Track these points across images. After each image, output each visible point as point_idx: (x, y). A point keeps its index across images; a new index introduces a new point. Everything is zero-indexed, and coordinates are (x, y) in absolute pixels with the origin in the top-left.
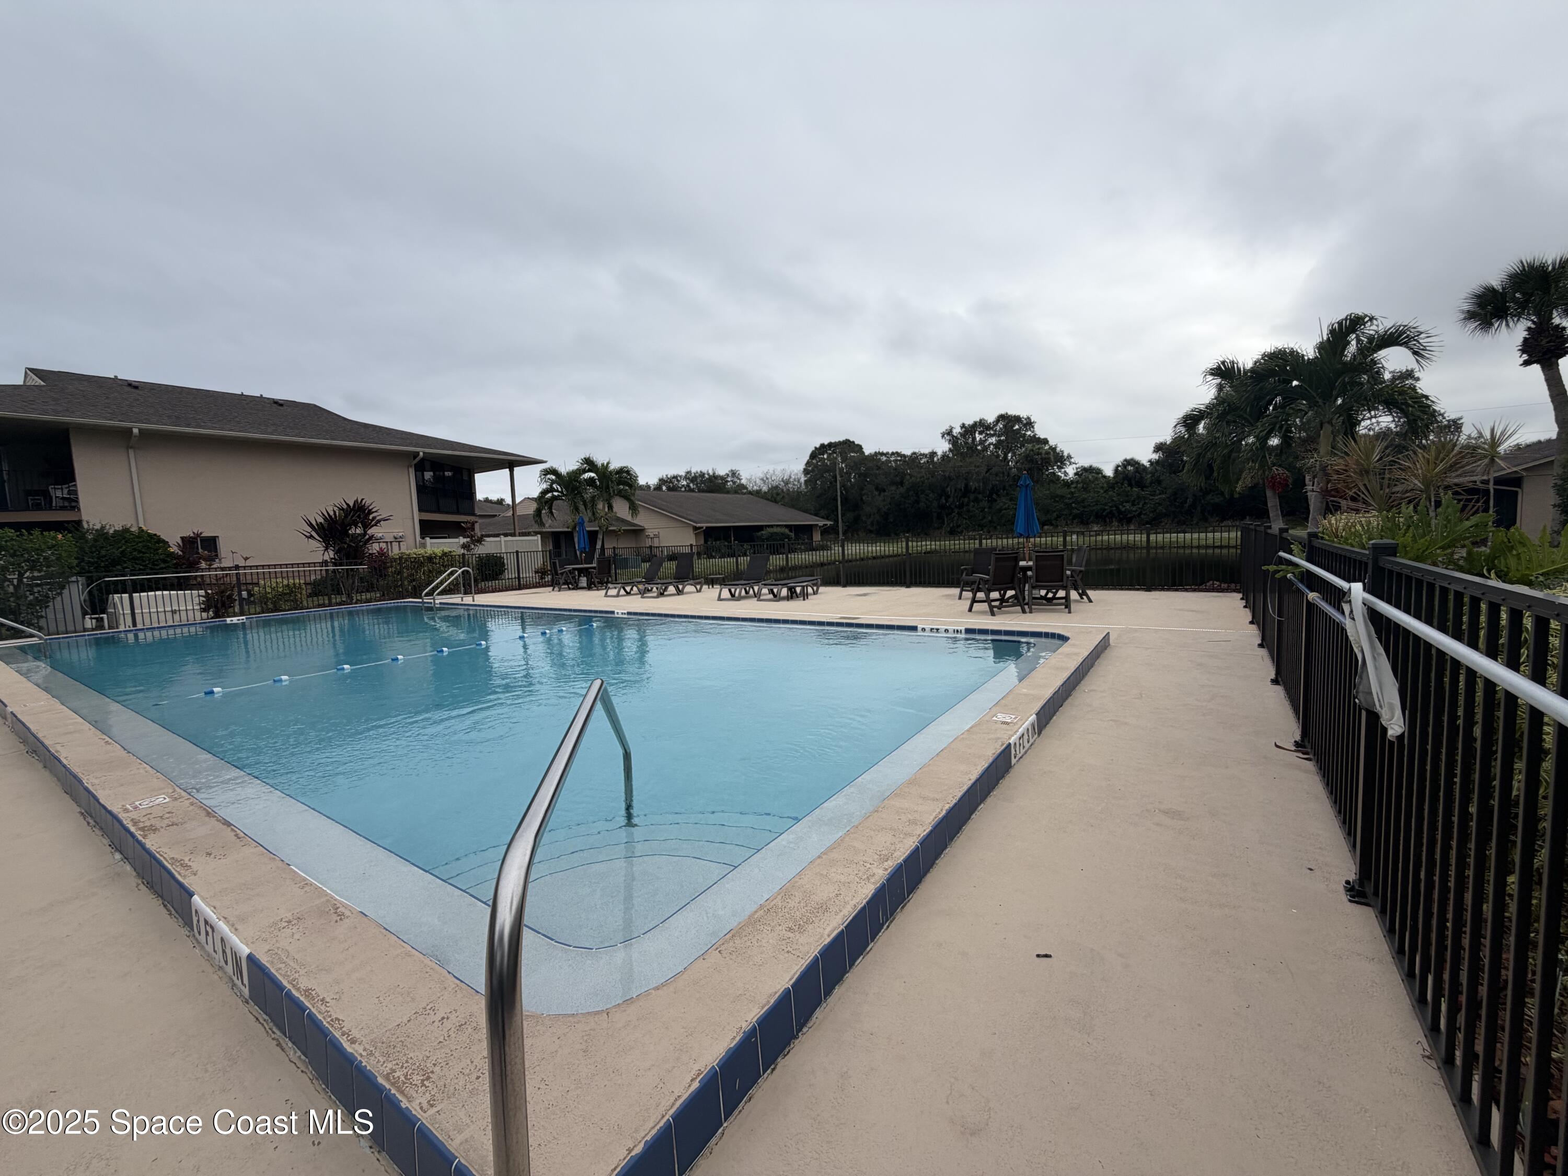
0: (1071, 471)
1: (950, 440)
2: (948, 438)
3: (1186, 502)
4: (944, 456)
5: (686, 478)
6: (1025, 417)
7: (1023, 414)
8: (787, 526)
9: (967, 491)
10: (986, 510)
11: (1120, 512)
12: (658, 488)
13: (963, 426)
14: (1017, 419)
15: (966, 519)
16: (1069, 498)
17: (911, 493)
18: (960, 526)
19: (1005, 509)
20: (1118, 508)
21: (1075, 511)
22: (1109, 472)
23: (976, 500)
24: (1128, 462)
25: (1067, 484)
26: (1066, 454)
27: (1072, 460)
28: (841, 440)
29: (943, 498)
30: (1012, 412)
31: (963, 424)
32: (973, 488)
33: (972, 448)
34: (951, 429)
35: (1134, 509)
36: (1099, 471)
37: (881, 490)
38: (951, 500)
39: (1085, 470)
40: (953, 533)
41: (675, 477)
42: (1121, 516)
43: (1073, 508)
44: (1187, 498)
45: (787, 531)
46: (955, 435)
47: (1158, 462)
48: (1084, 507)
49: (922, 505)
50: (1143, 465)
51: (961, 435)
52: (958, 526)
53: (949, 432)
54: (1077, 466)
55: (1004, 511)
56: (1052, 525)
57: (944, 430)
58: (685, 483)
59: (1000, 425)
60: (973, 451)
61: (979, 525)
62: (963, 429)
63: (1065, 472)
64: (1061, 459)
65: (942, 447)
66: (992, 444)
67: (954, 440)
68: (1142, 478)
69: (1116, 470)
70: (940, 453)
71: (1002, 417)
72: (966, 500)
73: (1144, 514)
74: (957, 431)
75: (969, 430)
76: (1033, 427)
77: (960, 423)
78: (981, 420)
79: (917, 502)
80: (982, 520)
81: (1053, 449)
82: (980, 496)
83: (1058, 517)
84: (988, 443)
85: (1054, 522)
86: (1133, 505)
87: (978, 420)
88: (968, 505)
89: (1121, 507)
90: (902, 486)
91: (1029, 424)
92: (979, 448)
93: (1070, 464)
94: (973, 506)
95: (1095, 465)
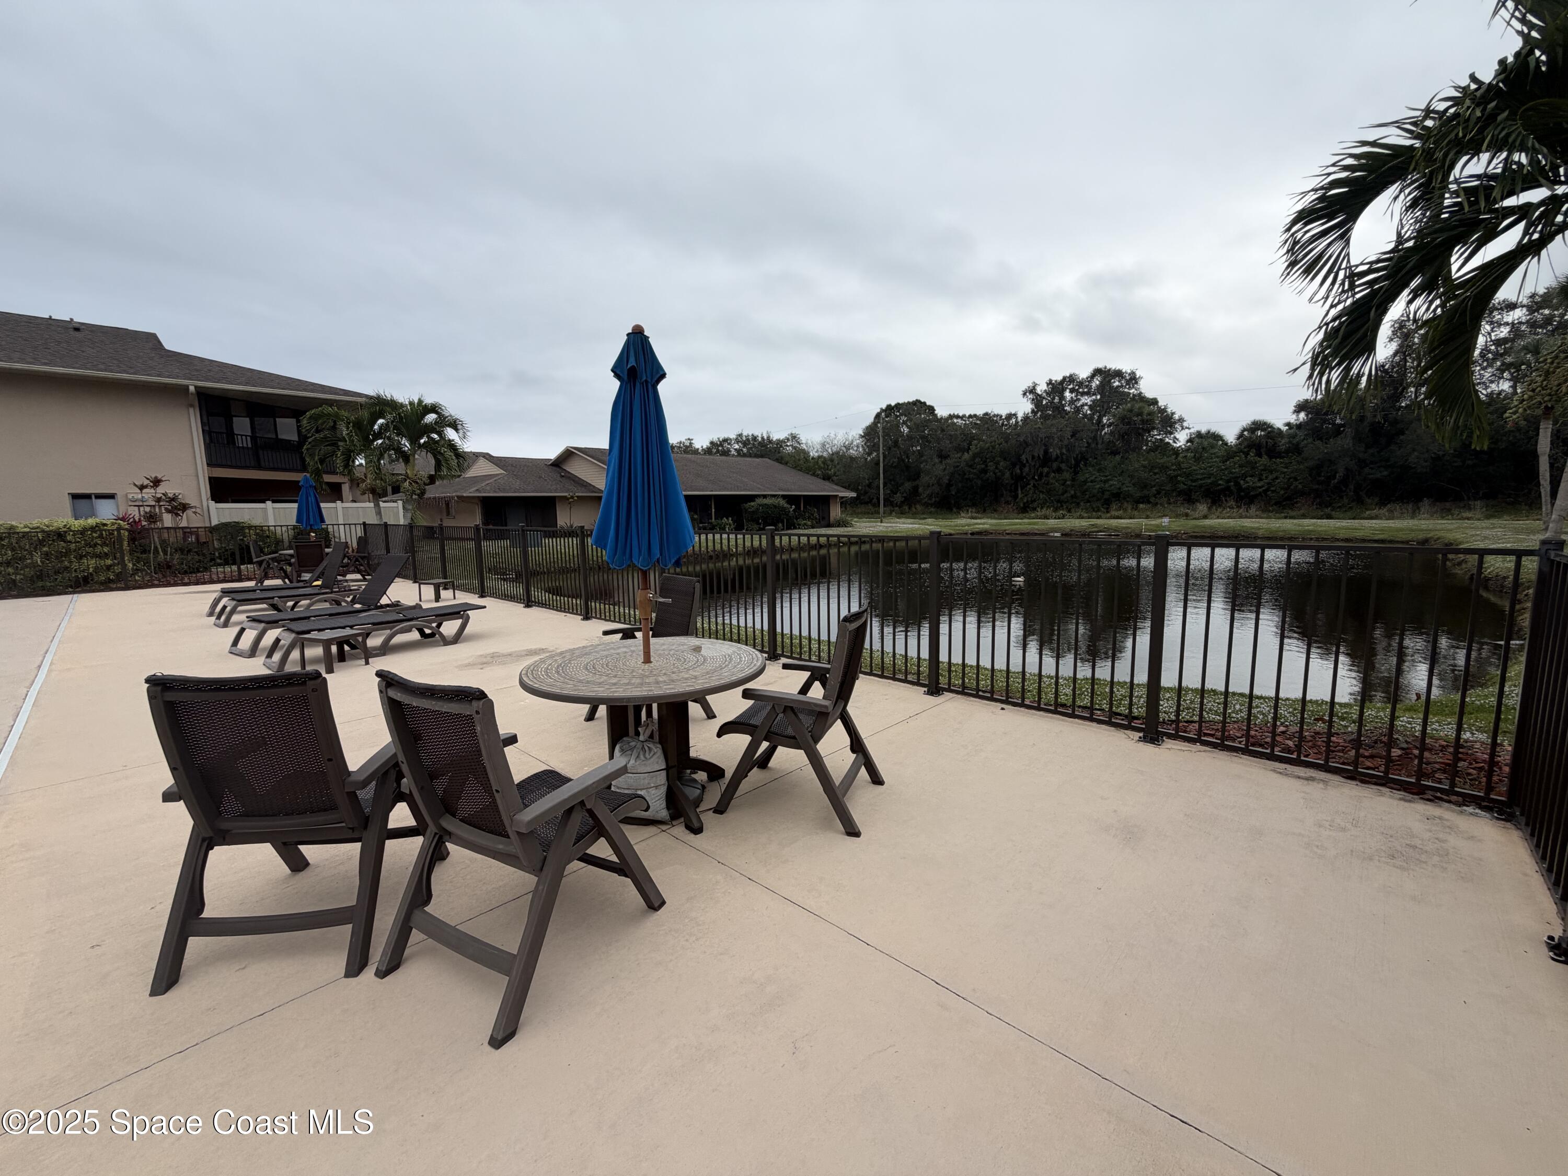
0: (1181, 438)
1: (1033, 400)
2: (1031, 396)
3: (1335, 477)
4: (1026, 418)
5: (737, 441)
6: (1129, 371)
7: (1126, 368)
8: (784, 497)
9: (1046, 460)
10: (1068, 483)
11: (1240, 489)
12: (708, 451)
13: (1050, 383)
14: (1119, 374)
15: (1043, 492)
16: (1174, 470)
17: (977, 460)
18: (1035, 501)
19: (1092, 482)
20: (1237, 484)
21: (1182, 486)
22: (1231, 437)
23: (1059, 470)
24: (1257, 426)
25: (1176, 452)
26: (1176, 417)
27: (1185, 424)
28: (911, 400)
29: (1018, 467)
30: (1113, 365)
31: (1051, 381)
32: (1054, 455)
33: (1059, 409)
34: (1035, 385)
35: (1259, 484)
36: (1216, 437)
37: (943, 456)
38: (1026, 469)
39: (1199, 435)
40: (1025, 509)
41: (725, 440)
42: (1242, 494)
43: (1179, 482)
44: (1336, 473)
45: (782, 502)
46: (1040, 393)
47: (1299, 426)
48: (1192, 481)
49: (990, 475)
50: (1279, 429)
51: (1047, 393)
52: (1033, 501)
53: (1032, 390)
54: (1192, 430)
55: (1090, 484)
56: (1149, 502)
57: (1024, 387)
58: (737, 447)
59: (1096, 382)
60: (1060, 412)
61: (1058, 501)
62: (1050, 386)
63: (1175, 437)
64: (1169, 422)
65: (1024, 407)
66: (1086, 404)
67: (1037, 400)
68: (1275, 445)
69: (1240, 436)
70: (1020, 415)
71: (1097, 372)
72: (1046, 470)
73: (1273, 491)
74: (1042, 388)
75: (1057, 388)
76: (1136, 383)
77: (1047, 380)
78: (1071, 376)
79: (985, 471)
80: (1063, 494)
81: (1163, 411)
82: (1063, 466)
83: (1159, 492)
84: (1081, 403)
85: (1152, 500)
86: (1260, 480)
87: (1068, 375)
88: (1047, 475)
89: (1242, 482)
90: (968, 452)
91: (1133, 379)
92: (1067, 408)
93: (1183, 429)
94: (1054, 477)
95: (1214, 429)
